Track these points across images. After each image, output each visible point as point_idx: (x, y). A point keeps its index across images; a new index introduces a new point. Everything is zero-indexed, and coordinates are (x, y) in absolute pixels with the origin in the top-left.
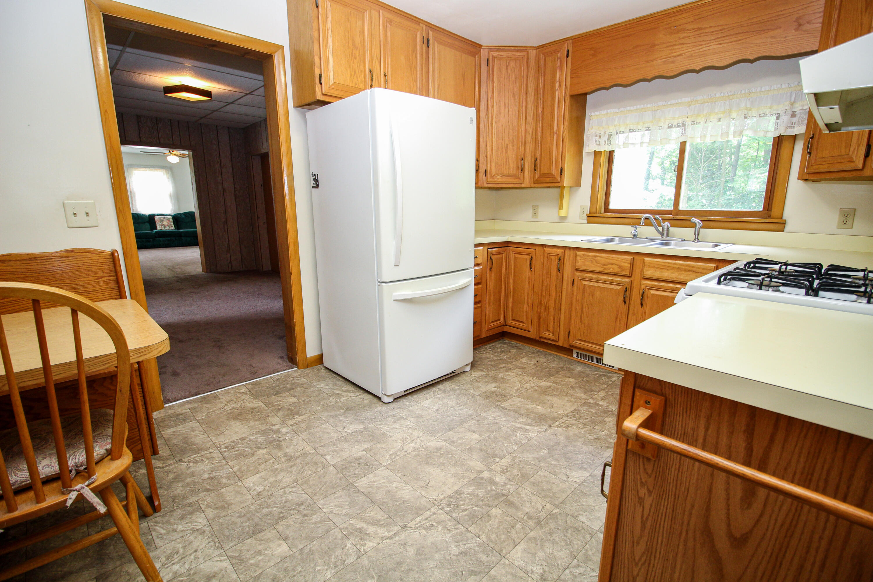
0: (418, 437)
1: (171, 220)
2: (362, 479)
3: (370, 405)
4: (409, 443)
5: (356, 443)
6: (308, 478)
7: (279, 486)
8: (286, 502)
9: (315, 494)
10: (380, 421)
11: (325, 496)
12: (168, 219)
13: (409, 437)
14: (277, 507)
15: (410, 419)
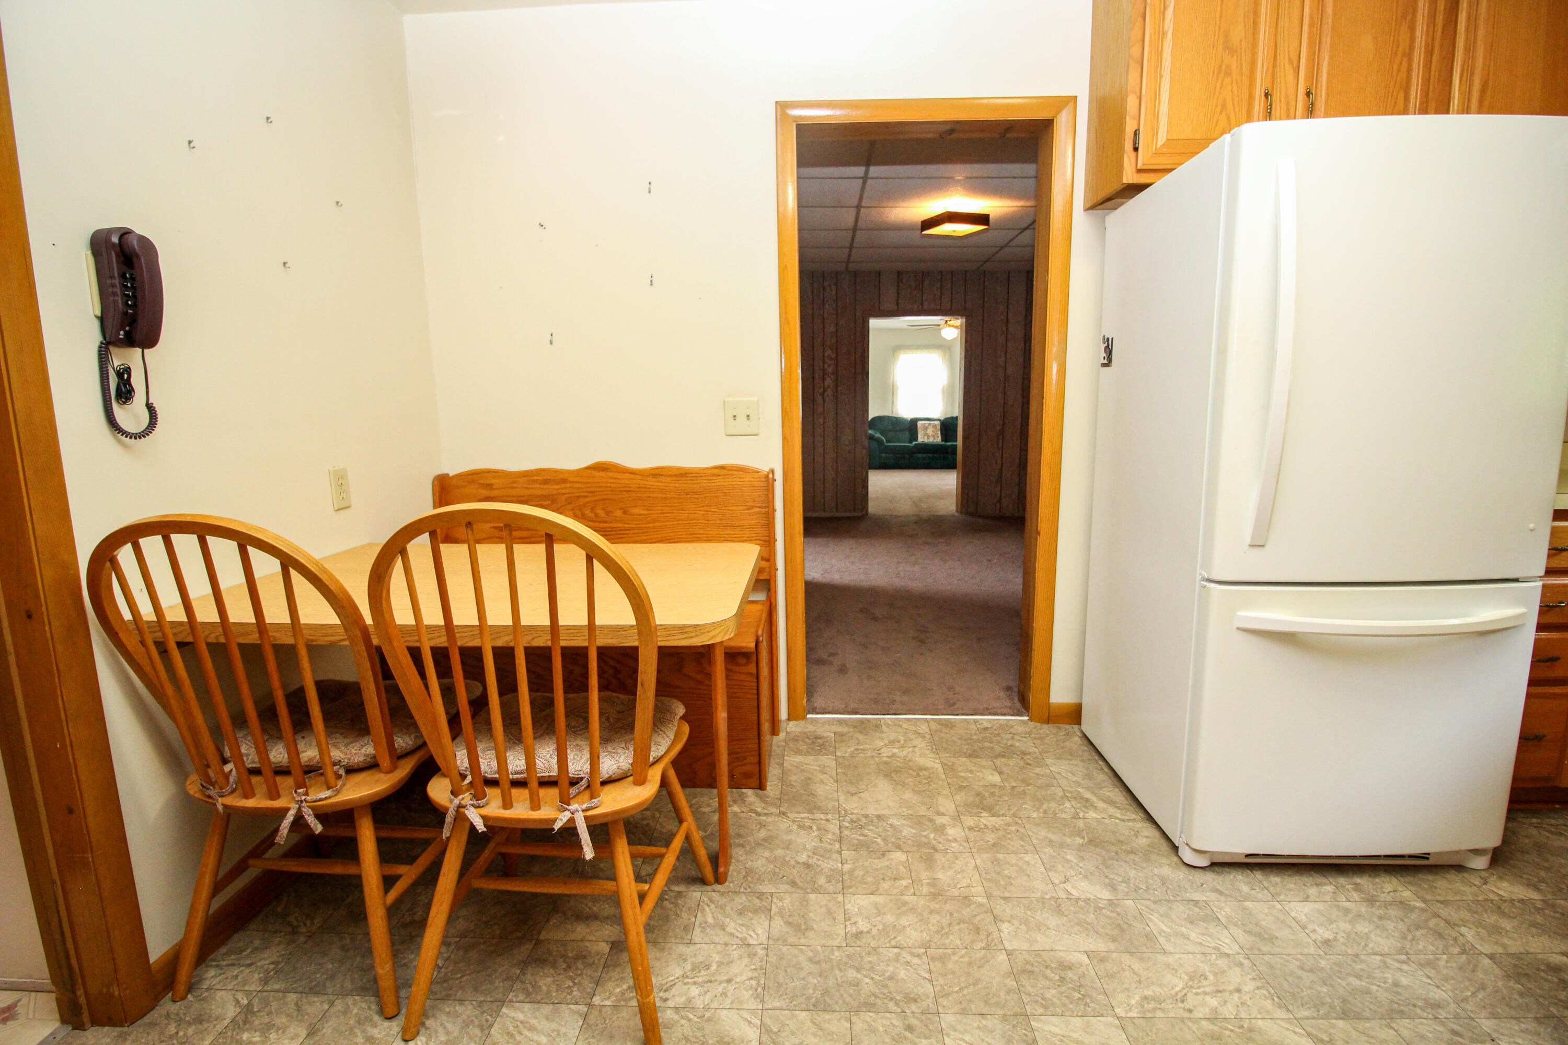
0: (1238, 990)
1: (939, 427)
2: (1054, 1019)
3: (1146, 854)
4: (1205, 993)
5: (1077, 928)
6: (949, 951)
7: (895, 938)
8: (891, 978)
9: (947, 995)
10: (1155, 902)
11: (964, 1009)
12: (935, 426)
13: (1211, 977)
14: (872, 978)
15: (1237, 932)
